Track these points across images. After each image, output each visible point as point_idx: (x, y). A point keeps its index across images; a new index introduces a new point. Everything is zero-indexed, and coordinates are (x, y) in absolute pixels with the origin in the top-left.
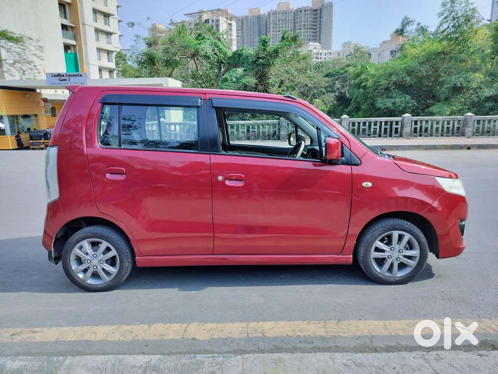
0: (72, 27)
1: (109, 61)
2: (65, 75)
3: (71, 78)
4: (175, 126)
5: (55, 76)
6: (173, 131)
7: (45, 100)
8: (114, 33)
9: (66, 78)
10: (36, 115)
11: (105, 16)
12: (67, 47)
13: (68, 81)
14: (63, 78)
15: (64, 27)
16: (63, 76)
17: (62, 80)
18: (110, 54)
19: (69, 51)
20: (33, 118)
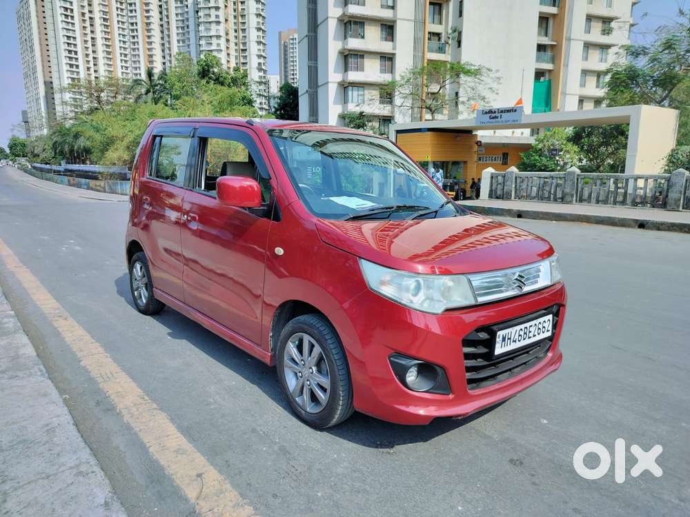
0: (552, 46)
1: (597, 87)
2: (497, 111)
3: (503, 114)
4: (647, 180)
5: (486, 113)
6: (641, 188)
7: (479, 144)
8: (613, 45)
9: (497, 114)
10: (465, 162)
11: (604, 22)
12: (539, 74)
13: (499, 119)
14: (494, 115)
15: (541, 48)
16: (495, 112)
17: (493, 118)
18: (602, 76)
19: (542, 79)
20: (462, 165)
